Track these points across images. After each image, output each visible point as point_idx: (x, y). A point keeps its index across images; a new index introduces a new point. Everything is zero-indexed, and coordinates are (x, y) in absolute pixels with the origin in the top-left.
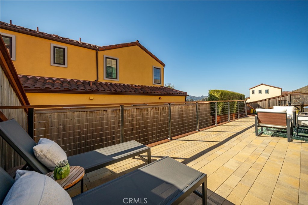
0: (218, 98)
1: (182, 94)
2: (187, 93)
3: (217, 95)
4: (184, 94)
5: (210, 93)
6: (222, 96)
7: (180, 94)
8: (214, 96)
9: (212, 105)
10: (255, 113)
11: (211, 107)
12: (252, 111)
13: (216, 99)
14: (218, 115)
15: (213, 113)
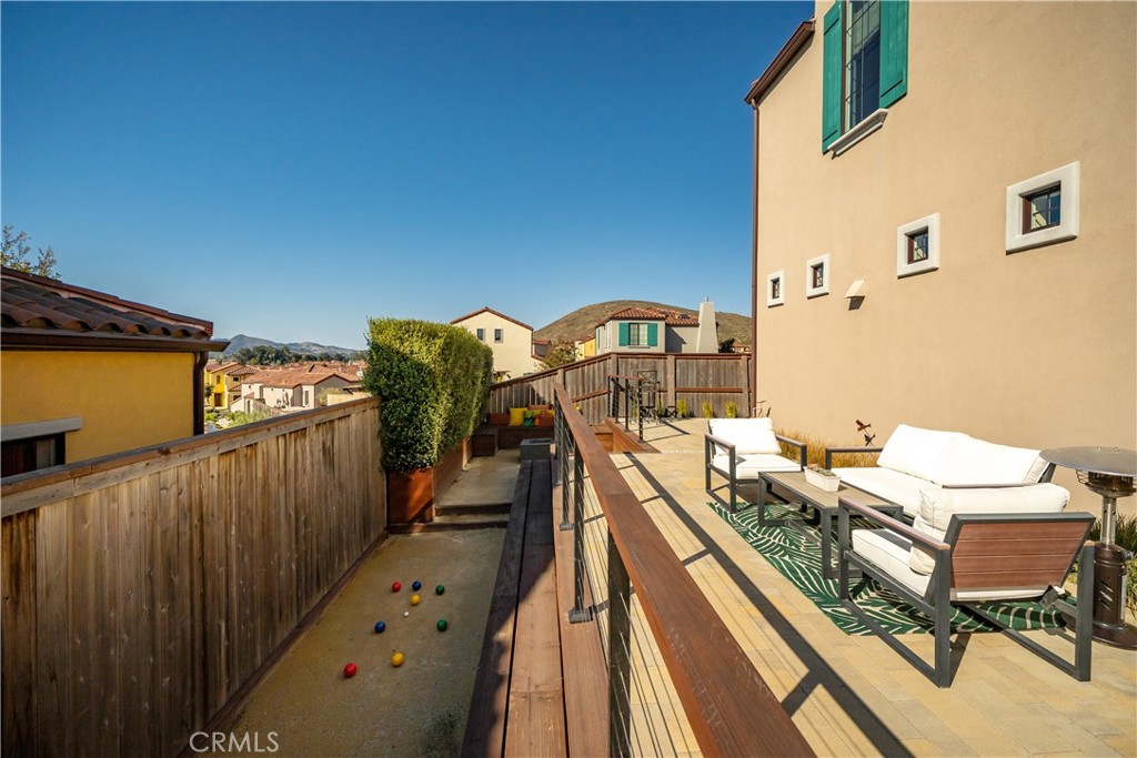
0: (430, 372)
1: (166, 331)
2: (210, 325)
3: (424, 353)
4: (186, 333)
5: (381, 339)
6: (446, 361)
7: (142, 329)
8: (404, 358)
9: (390, 412)
10: (528, 423)
11: (384, 421)
12: (517, 416)
13: (419, 374)
14: (425, 465)
15: (398, 454)
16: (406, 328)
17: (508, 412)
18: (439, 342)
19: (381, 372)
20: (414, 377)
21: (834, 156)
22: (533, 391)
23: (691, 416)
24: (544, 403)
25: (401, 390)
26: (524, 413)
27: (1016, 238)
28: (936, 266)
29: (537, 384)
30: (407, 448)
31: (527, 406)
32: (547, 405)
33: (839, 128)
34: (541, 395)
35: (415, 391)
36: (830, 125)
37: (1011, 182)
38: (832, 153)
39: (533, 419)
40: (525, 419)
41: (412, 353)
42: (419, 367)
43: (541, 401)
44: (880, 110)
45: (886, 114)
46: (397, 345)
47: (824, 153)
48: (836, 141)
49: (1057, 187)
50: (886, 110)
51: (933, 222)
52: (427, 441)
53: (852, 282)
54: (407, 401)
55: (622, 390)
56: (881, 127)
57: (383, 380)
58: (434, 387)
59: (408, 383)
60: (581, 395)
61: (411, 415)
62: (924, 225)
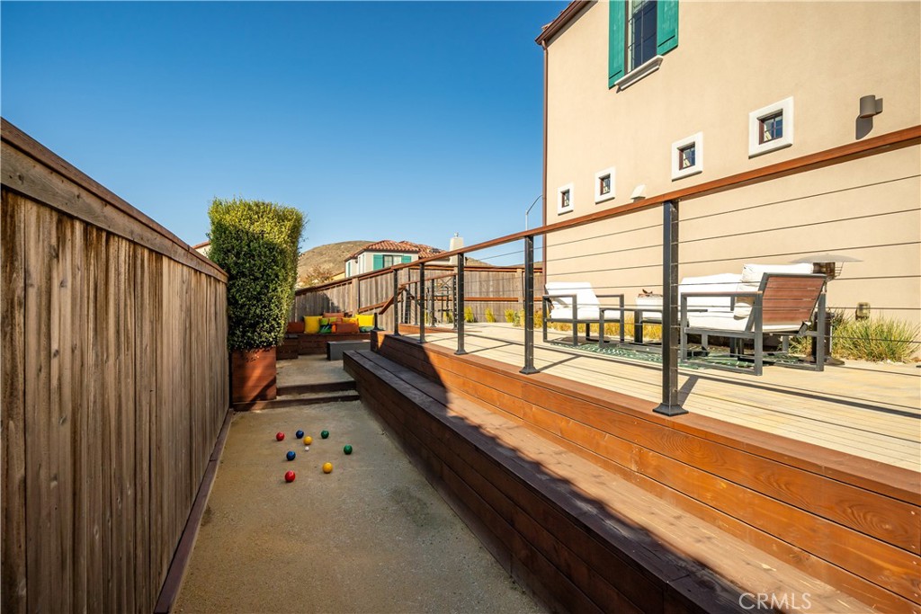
3: (275, 233)
8: (255, 238)
9: (238, 291)
10: (325, 330)
11: (232, 302)
12: (312, 323)
13: (271, 253)
14: (271, 343)
15: (244, 333)
16: (257, 211)
17: (303, 320)
18: (288, 224)
19: (229, 251)
20: (265, 256)
21: (619, 90)
22: (327, 298)
23: (475, 321)
24: (338, 311)
25: (251, 270)
26: (320, 320)
27: (756, 148)
28: (701, 169)
29: (332, 293)
30: (253, 326)
31: (322, 315)
32: (342, 314)
33: (623, 69)
34: (336, 304)
35: (265, 270)
36: (615, 65)
37: (752, 110)
38: (617, 87)
39: (330, 326)
40: (322, 326)
41: (262, 232)
42: (271, 247)
43: (336, 310)
44: (658, 56)
45: (662, 60)
46: (246, 224)
47: (610, 88)
48: (619, 79)
49: (780, 113)
50: (662, 57)
51: (698, 139)
52: (274, 319)
53: (635, 188)
54: (256, 279)
55: (413, 298)
56: (658, 69)
57: (232, 259)
58: (284, 267)
59: (258, 262)
60: (374, 303)
61: (259, 293)
62: (692, 141)
